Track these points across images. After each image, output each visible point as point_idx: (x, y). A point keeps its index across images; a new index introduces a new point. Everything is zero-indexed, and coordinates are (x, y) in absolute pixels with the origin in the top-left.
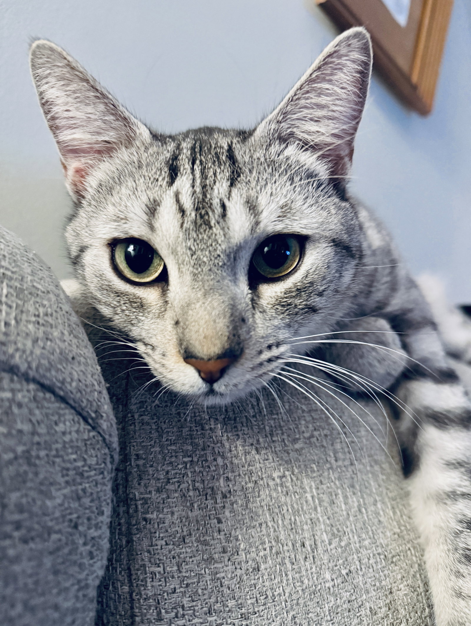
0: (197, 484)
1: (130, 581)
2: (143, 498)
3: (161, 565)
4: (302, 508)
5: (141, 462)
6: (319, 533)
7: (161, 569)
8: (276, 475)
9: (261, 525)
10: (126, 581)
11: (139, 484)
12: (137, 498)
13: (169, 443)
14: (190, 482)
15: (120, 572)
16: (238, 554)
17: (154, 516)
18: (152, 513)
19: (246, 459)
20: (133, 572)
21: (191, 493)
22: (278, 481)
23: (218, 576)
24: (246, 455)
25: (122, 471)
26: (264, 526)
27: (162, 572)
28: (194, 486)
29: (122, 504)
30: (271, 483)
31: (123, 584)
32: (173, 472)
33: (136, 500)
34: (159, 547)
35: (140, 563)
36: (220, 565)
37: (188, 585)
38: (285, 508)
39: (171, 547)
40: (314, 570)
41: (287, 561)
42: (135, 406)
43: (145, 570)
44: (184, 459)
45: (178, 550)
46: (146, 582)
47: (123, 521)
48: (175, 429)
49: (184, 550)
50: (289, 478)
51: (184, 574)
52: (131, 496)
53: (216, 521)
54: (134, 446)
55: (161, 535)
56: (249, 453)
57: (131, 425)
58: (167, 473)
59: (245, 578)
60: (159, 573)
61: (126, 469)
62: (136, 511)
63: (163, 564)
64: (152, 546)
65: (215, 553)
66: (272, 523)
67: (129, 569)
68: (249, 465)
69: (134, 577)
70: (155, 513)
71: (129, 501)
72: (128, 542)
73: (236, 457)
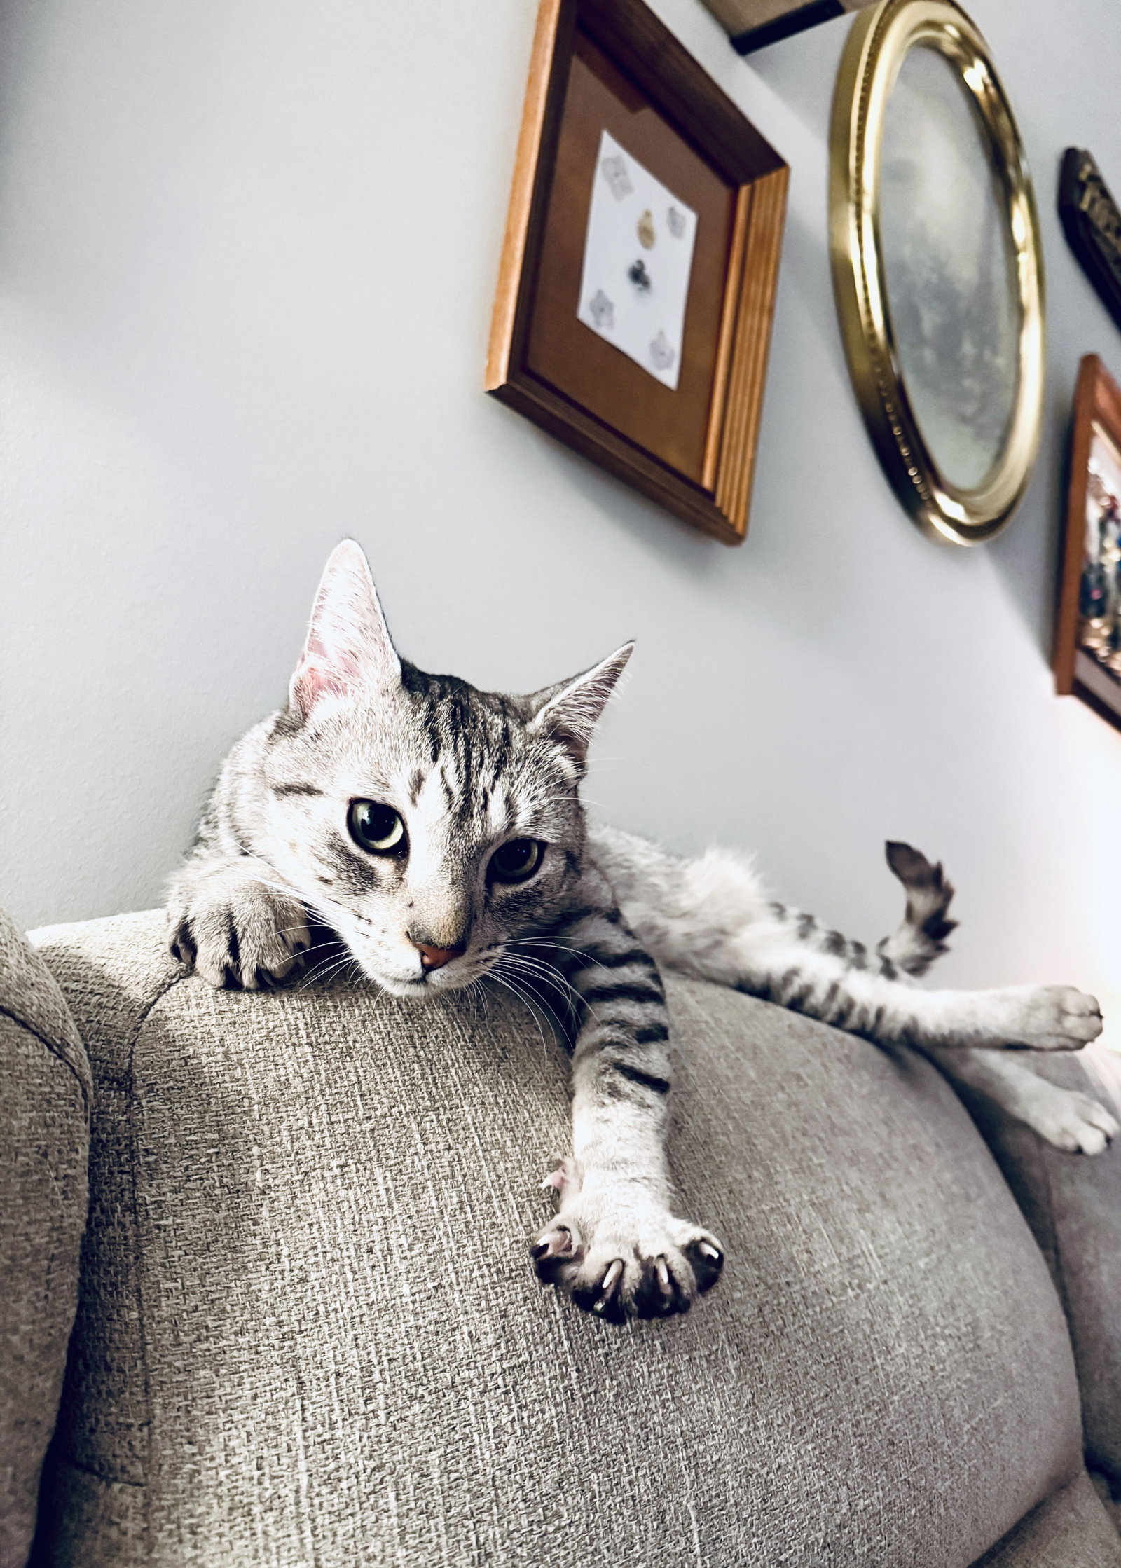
0: (225, 1180)
1: (140, 1305)
2: (155, 1202)
3: (179, 1280)
4: (371, 1204)
5: (151, 1159)
6: (394, 1235)
7: (179, 1285)
8: (334, 1163)
9: (311, 1225)
10: (135, 1305)
11: (151, 1186)
12: (148, 1202)
13: (188, 1132)
14: (216, 1178)
15: (127, 1296)
16: (279, 1262)
17: (170, 1222)
18: (167, 1219)
19: (292, 1147)
20: (143, 1292)
21: (218, 1191)
22: (337, 1171)
23: (252, 1288)
24: (293, 1142)
25: (128, 1172)
26: (316, 1227)
27: (180, 1287)
28: (221, 1182)
29: (128, 1213)
30: (327, 1174)
31: (130, 1309)
32: (194, 1167)
33: (146, 1205)
34: (176, 1259)
35: (152, 1279)
36: (255, 1276)
37: (213, 1301)
38: (346, 1204)
39: (191, 1257)
40: (385, 1281)
41: (347, 1269)
42: (142, 1091)
43: (159, 1287)
44: (209, 1151)
45: (200, 1261)
46: (160, 1302)
47: (130, 1233)
48: (196, 1115)
49: (208, 1260)
50: (353, 1167)
51: (208, 1289)
52: (140, 1201)
53: (250, 1222)
54: (142, 1140)
55: (179, 1244)
56: (298, 1139)
57: (137, 1115)
58: (187, 1168)
59: (288, 1289)
60: (176, 1289)
61: (133, 1170)
62: (147, 1217)
63: (182, 1278)
64: (167, 1257)
65: (249, 1262)
66: (327, 1223)
67: (139, 1291)
68: (297, 1154)
69: (145, 1297)
70: (171, 1218)
71: (137, 1207)
72: (136, 1258)
73: (281, 1144)
